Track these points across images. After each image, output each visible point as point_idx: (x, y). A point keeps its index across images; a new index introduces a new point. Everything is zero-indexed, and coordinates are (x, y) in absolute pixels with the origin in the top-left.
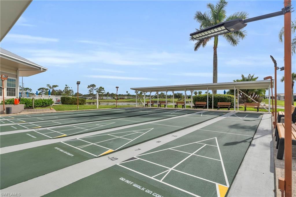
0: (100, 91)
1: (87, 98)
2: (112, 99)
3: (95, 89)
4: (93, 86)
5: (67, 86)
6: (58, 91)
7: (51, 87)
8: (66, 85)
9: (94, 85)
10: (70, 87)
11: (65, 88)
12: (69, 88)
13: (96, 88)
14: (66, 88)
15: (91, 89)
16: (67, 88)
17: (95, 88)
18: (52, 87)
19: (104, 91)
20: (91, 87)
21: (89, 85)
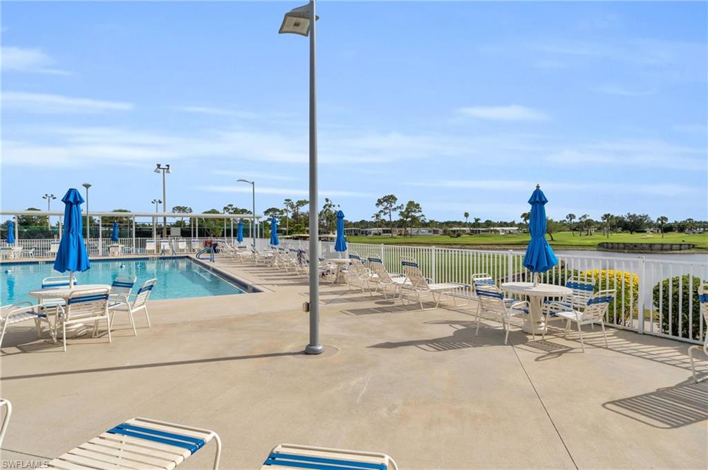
0: (409, 212)
1: (370, 233)
2: (431, 234)
3: (395, 209)
4: (390, 199)
5: (329, 203)
6: (306, 216)
7: (295, 204)
8: (327, 200)
9: (392, 196)
10: (336, 205)
11: (324, 207)
12: (334, 206)
13: (398, 204)
14: (327, 207)
15: (386, 208)
16: (330, 206)
17: (394, 206)
18: (298, 205)
19: (419, 214)
20: (385, 204)
21: (381, 197)
